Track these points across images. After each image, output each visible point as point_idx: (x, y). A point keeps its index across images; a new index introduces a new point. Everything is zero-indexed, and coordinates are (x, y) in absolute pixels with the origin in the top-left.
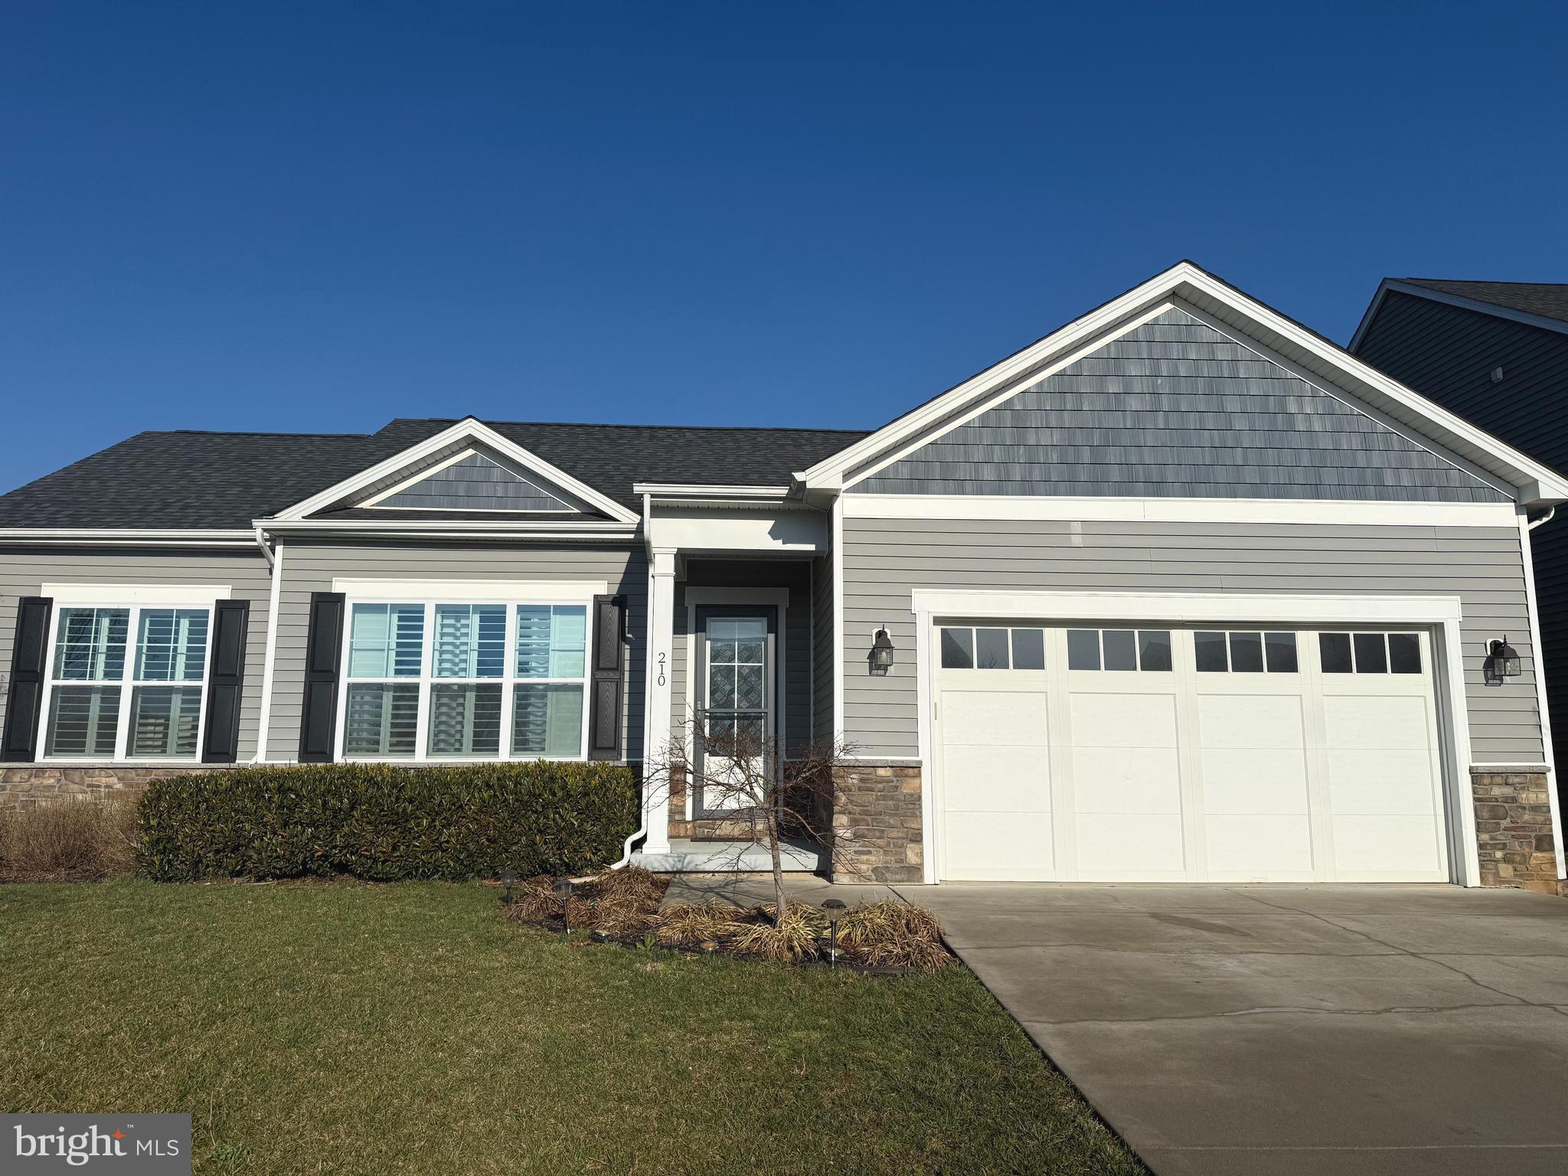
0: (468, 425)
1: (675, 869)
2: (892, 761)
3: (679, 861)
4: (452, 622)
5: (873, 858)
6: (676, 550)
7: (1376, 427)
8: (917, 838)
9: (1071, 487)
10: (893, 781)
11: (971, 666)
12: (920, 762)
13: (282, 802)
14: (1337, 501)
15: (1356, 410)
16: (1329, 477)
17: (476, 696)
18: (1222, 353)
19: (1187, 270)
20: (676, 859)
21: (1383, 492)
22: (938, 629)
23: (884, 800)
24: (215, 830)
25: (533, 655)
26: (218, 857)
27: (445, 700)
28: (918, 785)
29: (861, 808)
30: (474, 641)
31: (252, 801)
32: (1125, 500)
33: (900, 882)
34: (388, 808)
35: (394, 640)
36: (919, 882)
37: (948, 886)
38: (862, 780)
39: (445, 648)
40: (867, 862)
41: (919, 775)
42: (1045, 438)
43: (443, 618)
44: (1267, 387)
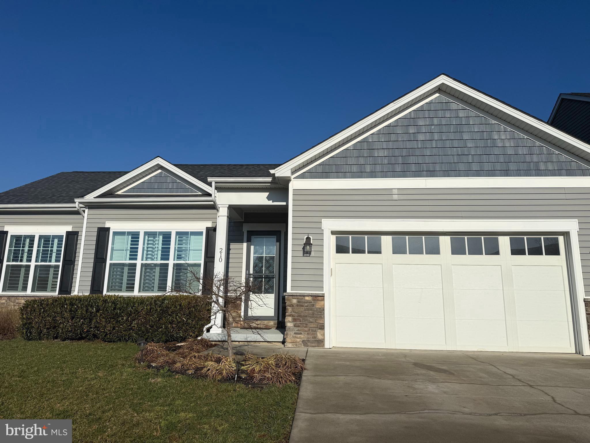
0: (158, 160)
1: (222, 340)
2: (311, 294)
3: (224, 336)
4: (152, 239)
5: (302, 336)
6: (228, 205)
7: (535, 144)
8: (322, 327)
9: (394, 174)
10: (312, 302)
11: (349, 253)
12: (324, 294)
13: (71, 309)
14: (517, 177)
15: (526, 137)
16: (512, 167)
17: (160, 268)
18: (461, 114)
19: (444, 78)
20: (223, 336)
21: (539, 173)
22: (334, 237)
23: (308, 311)
24: (46, 320)
25: (183, 252)
26: (48, 331)
27: (148, 270)
28: (323, 304)
29: (298, 314)
30: (160, 246)
31: (60, 308)
32: (417, 179)
33: (314, 347)
34: (110, 312)
35: (129, 246)
36: (322, 347)
37: (335, 349)
38: (298, 302)
39: (149, 249)
40: (300, 338)
41: (323, 300)
42: (381, 153)
43: (148, 237)
44: (483, 128)
